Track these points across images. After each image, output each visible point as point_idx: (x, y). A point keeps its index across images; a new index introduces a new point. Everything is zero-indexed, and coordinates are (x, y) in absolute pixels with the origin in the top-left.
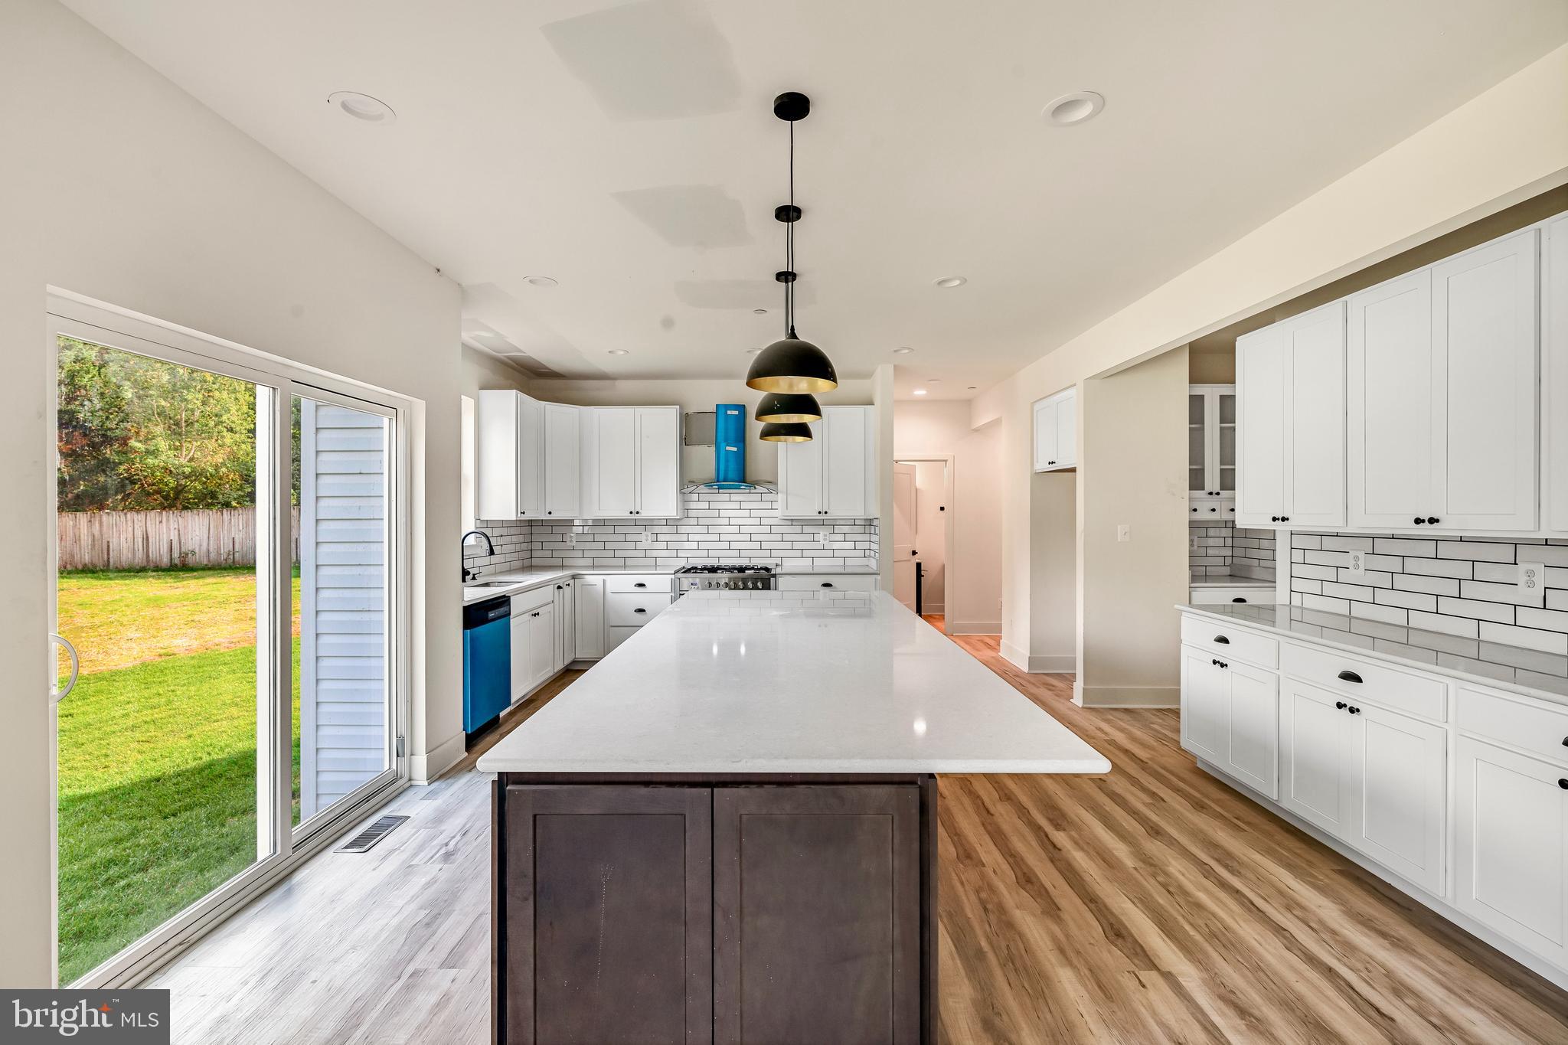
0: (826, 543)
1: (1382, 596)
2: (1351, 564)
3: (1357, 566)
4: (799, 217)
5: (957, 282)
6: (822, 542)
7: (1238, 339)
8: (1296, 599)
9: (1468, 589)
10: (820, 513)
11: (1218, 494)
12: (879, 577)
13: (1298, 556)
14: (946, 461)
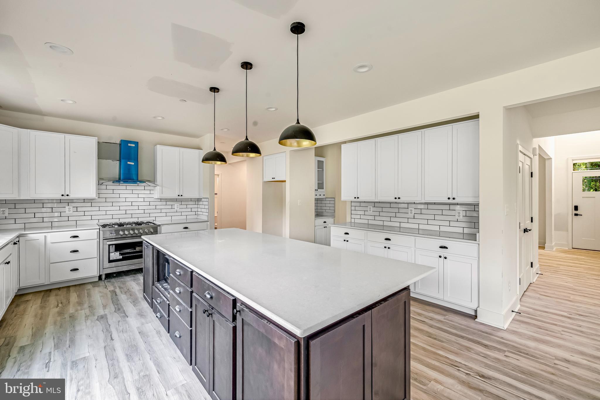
0: (178, 209)
1: (377, 218)
2: (369, 210)
3: (370, 210)
4: (251, 68)
5: (274, 109)
6: (176, 209)
7: (342, 145)
8: (353, 220)
9: (398, 215)
10: (179, 196)
11: (317, 190)
12: (209, 223)
13: (353, 208)
14: (218, 175)
